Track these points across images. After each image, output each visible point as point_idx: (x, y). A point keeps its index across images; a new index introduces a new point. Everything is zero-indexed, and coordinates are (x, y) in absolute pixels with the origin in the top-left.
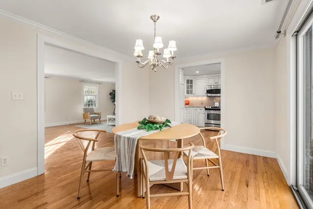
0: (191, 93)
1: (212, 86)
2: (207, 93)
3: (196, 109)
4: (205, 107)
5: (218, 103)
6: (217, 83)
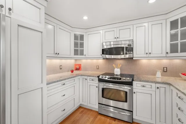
0: (82, 53)
1: (112, 43)
2: (103, 53)
3: (86, 79)
4: (98, 77)
5: (119, 70)
6: (118, 38)
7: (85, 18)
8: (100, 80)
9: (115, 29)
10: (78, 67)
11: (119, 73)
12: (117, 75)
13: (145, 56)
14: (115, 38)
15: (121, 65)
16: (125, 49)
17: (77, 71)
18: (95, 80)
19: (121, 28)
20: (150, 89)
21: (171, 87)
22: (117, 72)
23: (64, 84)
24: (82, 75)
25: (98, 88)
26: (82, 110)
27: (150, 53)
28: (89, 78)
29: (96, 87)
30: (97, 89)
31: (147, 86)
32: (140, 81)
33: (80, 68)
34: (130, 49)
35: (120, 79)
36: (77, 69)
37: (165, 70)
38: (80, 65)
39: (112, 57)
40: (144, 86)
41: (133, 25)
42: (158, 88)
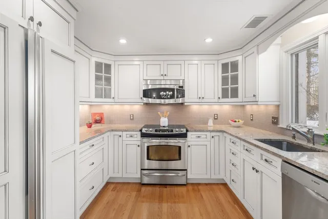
3: (120, 136)
4: (141, 131)
5: (166, 119)
6: (165, 75)
7: (123, 41)
8: (144, 135)
9: (162, 63)
10: (98, 118)
11: (166, 124)
12: (164, 127)
13: (198, 100)
14: (162, 75)
15: (168, 113)
16: (176, 91)
17: (97, 125)
18: (136, 136)
19: (169, 62)
20: (206, 140)
21: (224, 134)
22: (164, 122)
23: (93, 145)
24: (112, 131)
25: (140, 147)
26: (112, 186)
27: (203, 98)
28: (125, 133)
29: (136, 146)
30: (139, 149)
31: (203, 136)
32: (196, 131)
33: (102, 119)
34: (181, 92)
35: (172, 131)
36: (97, 122)
37: (216, 117)
38: (101, 115)
39: (161, 101)
40: (199, 137)
41: (184, 61)
42: (213, 137)
